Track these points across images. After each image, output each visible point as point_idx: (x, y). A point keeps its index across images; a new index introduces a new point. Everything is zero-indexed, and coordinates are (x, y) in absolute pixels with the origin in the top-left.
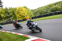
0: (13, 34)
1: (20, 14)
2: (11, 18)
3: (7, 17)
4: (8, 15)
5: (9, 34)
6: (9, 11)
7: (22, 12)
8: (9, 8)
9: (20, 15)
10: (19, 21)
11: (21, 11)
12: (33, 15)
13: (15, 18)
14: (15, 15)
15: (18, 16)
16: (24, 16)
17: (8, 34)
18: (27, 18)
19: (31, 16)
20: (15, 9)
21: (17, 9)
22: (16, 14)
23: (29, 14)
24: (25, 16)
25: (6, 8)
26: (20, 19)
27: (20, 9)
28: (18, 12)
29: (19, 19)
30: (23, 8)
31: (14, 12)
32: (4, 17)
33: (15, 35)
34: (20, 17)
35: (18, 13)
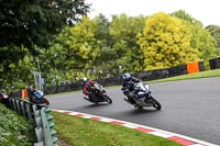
0: (126, 130)
1: (160, 44)
2: (119, 61)
4: (106, 49)
5: (113, 131)
6: (112, 32)
7: (167, 34)
8: (114, 17)
9: (159, 50)
10: (156, 75)
11: (164, 32)
12: (215, 49)
13: (136, 62)
14: (138, 46)
15: (149, 51)
16: (175, 55)
17: (105, 129)
18: (187, 61)
19: (208, 53)
20: (140, 22)
21: (147, 22)
22: (142, 43)
23: (199, 44)
24: (182, 54)
25: (101, 17)
26: (160, 66)
27: (161, 24)
28: (151, 37)
29: (153, 64)
30: (174, 19)
31: (132, 35)
32: (91, 58)
33: (137, 133)
34: (160, 56)
35: (150, 41)
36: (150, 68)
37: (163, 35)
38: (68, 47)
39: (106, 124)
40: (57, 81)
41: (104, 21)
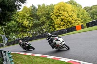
1: (62, 17)
2: (43, 27)
3: (36, 26)
4: (36, 21)
8: (39, 6)
9: (62, 20)
11: (64, 11)
12: (89, 18)
14: (52, 19)
15: (57, 21)
16: (70, 22)
18: (76, 25)
19: (85, 20)
20: (52, 8)
21: (55, 7)
22: (54, 17)
23: (81, 16)
24: (73, 21)
25: (33, 6)
26: (62, 28)
27: (62, 8)
28: (57, 14)
29: (59, 27)
30: (68, 5)
32: (29, 26)
34: (62, 23)
35: (57, 16)
36: (58, 29)
37: (63, 13)
38: (18, 22)
39: (38, 57)
40: (14, 39)
41: (34, 8)
